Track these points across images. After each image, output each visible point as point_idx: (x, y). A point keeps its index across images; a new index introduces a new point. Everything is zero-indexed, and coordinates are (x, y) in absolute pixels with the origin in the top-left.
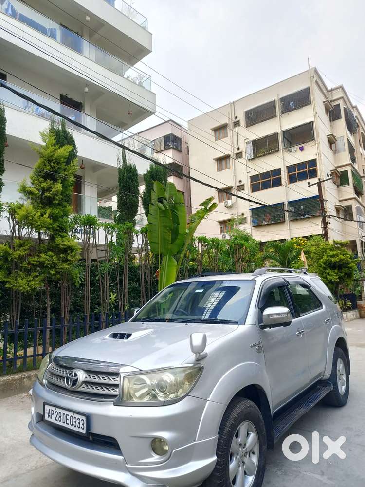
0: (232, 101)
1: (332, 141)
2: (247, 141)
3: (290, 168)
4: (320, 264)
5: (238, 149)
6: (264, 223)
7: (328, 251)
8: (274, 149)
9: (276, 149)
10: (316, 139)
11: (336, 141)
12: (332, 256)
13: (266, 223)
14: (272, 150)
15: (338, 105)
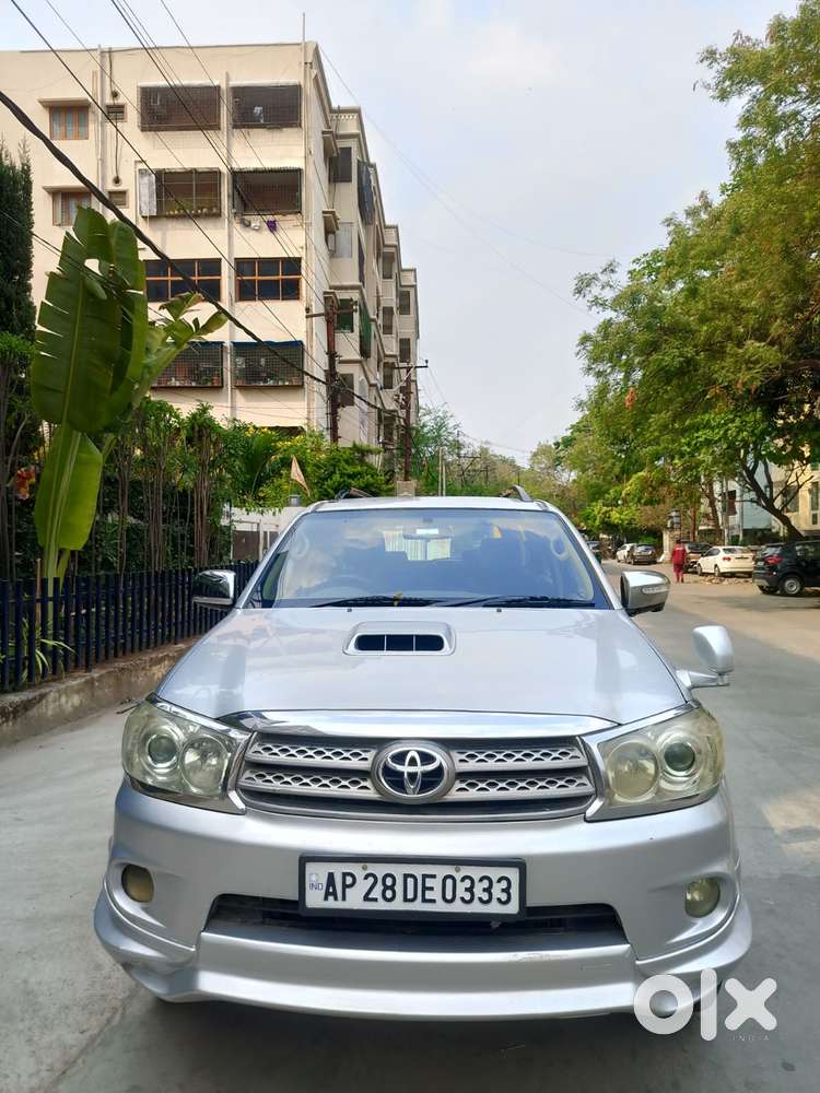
0: (105, 46)
1: (331, 227)
2: (143, 166)
3: (242, 265)
4: (326, 490)
5: (117, 181)
6: (174, 382)
7: (343, 463)
8: (210, 209)
9: (214, 210)
10: (304, 212)
11: (338, 229)
12: (350, 476)
13: (178, 384)
14: (205, 210)
15: (348, 151)
